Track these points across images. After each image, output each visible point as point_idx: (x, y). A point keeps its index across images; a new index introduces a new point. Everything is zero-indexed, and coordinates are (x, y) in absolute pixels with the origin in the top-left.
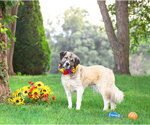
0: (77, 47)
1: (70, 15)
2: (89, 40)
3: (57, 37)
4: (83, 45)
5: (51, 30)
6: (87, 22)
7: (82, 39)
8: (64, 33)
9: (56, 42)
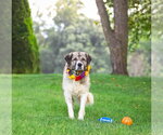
0: (70, 42)
1: (62, 6)
2: (84, 35)
3: (48, 31)
4: (77, 40)
5: (40, 23)
6: (82, 15)
7: (75, 33)
8: (56, 27)
9: (46, 36)
